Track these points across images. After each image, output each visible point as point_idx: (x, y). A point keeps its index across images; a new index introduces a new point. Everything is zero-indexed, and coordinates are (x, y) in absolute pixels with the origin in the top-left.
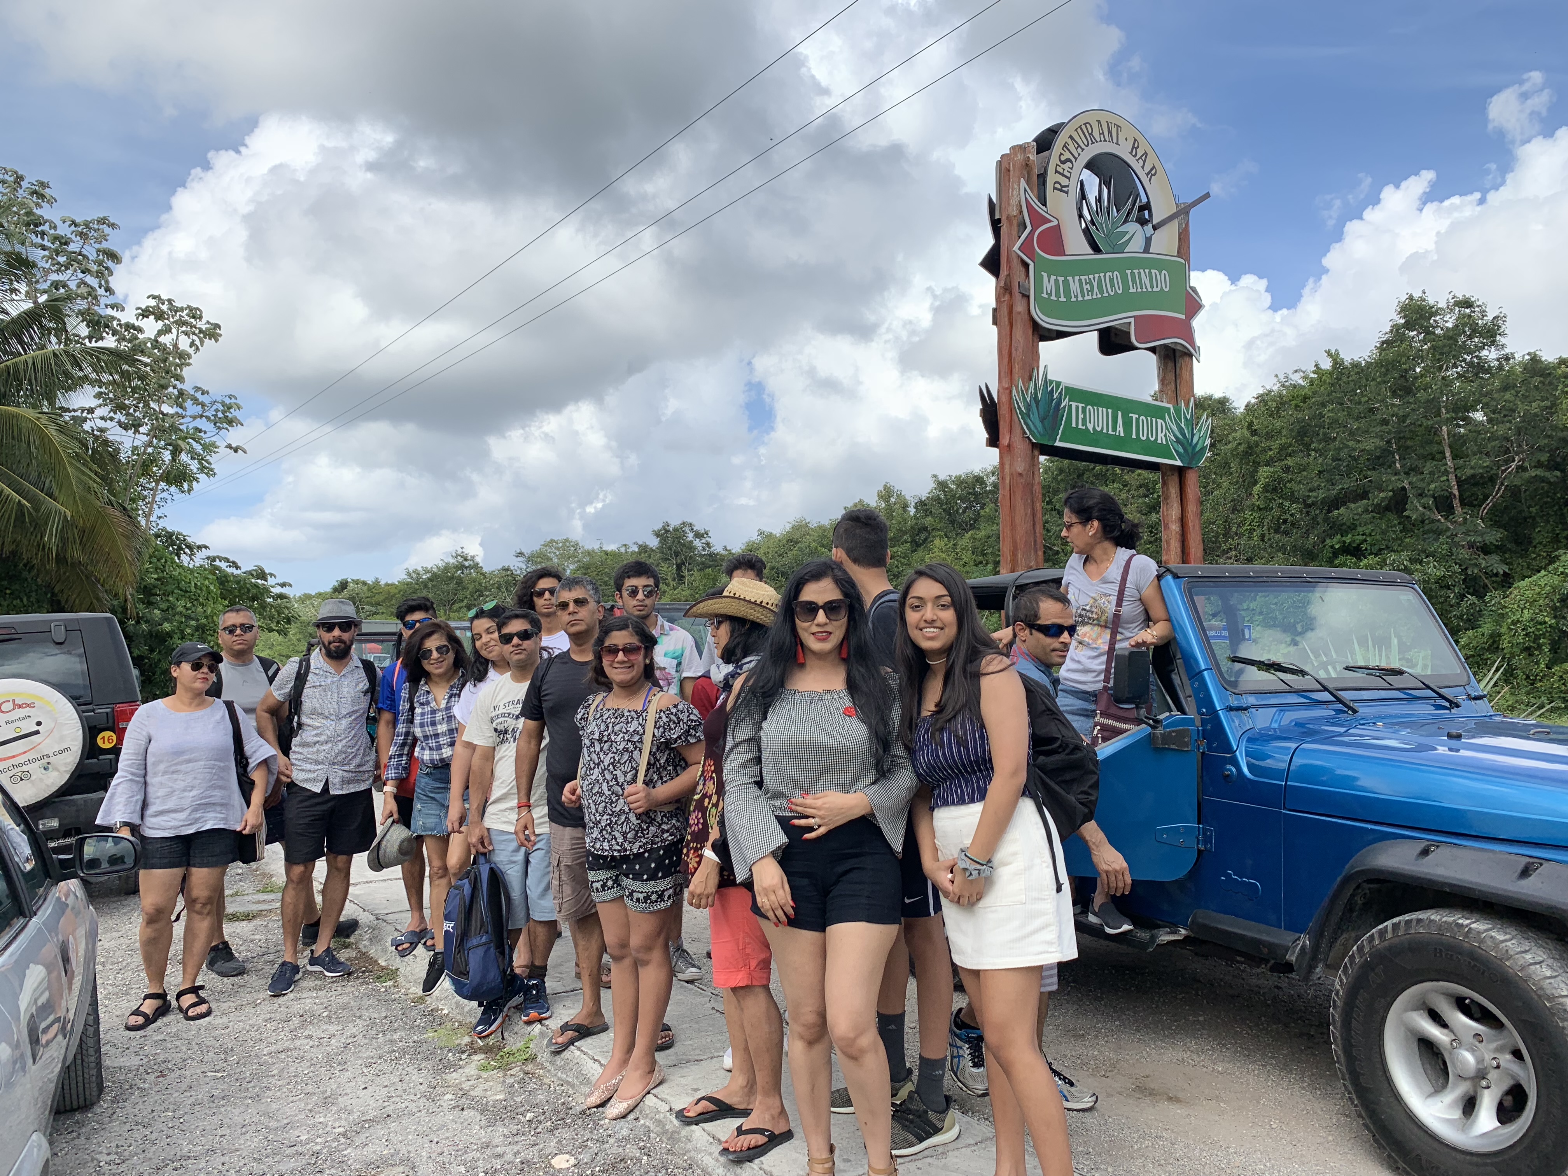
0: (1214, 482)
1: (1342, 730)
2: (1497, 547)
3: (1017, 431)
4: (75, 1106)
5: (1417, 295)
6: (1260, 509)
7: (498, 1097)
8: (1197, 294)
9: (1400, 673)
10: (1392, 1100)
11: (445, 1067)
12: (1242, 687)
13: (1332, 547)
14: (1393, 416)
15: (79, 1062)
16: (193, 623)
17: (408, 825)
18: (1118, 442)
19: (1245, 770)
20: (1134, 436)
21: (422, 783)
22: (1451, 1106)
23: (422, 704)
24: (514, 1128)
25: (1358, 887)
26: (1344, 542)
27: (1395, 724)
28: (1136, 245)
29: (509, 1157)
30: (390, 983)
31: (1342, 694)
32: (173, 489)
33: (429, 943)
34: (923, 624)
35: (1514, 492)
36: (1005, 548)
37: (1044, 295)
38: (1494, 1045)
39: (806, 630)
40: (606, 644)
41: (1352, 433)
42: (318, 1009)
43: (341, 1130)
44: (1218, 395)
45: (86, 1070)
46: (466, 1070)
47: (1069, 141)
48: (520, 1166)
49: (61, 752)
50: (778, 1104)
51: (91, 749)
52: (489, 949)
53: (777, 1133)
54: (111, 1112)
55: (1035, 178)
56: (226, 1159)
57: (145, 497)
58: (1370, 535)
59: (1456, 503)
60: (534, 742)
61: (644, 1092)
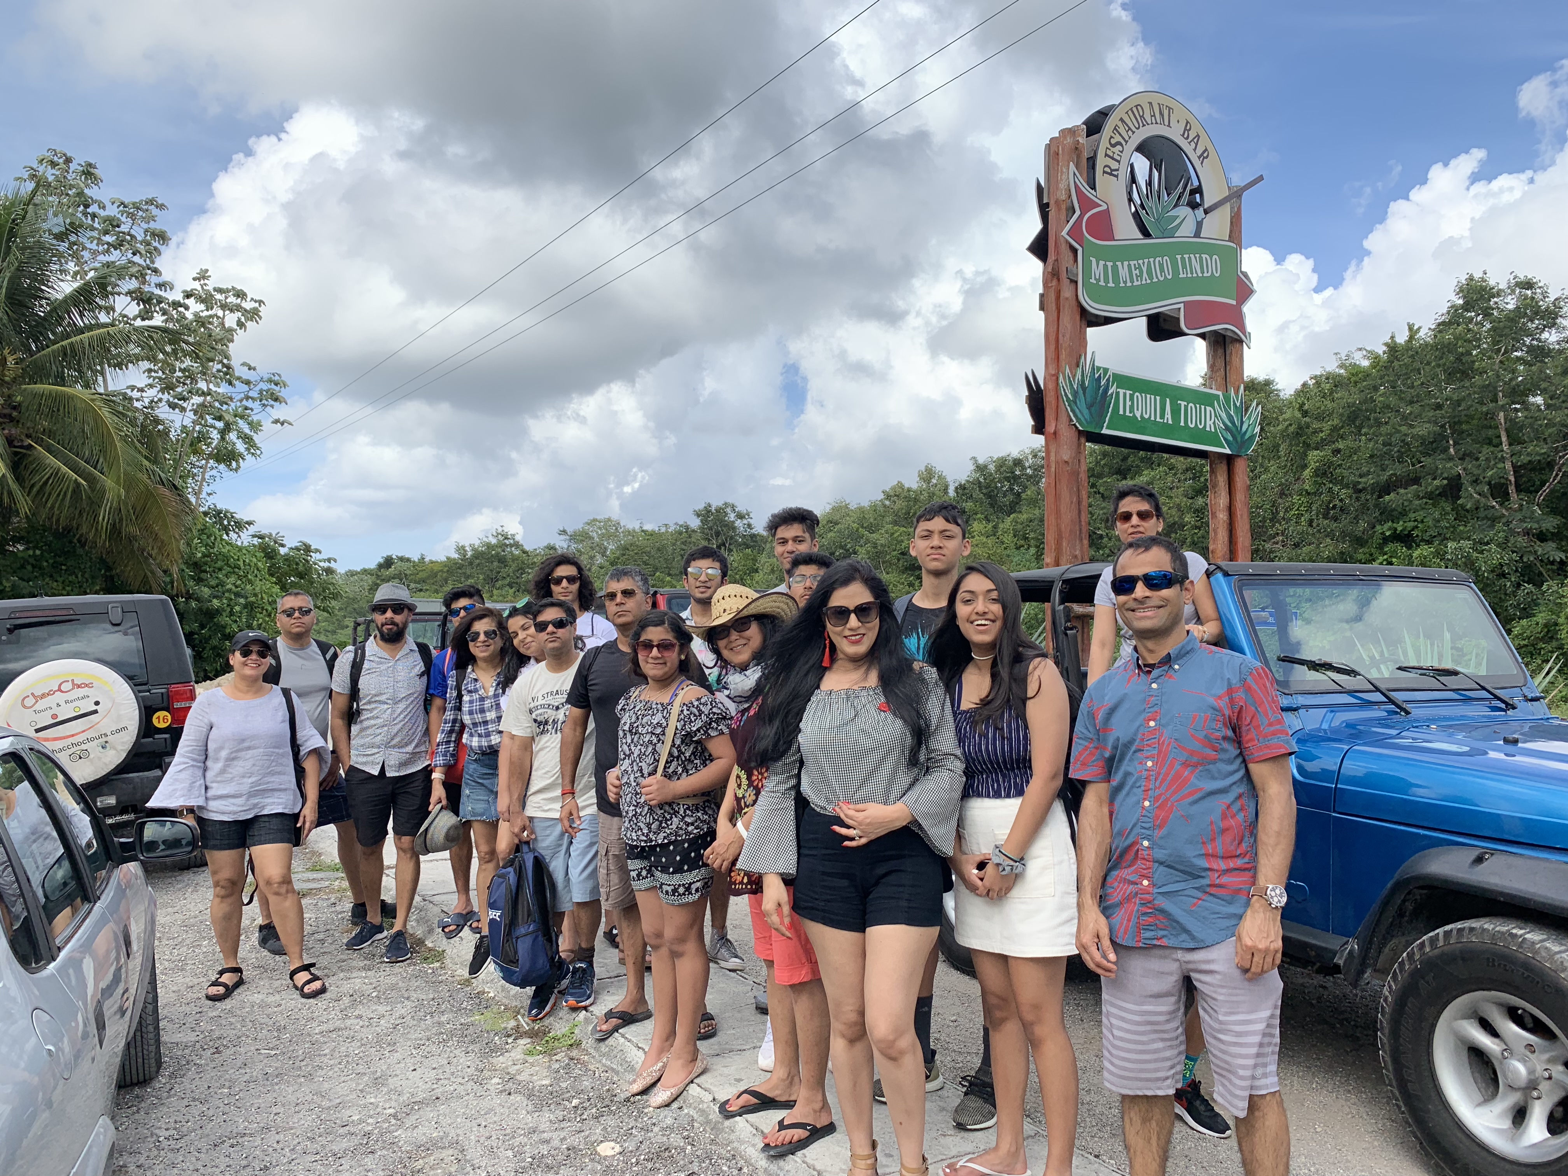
0: (1262, 466)
1: (1394, 732)
2: (1553, 534)
3: (1063, 419)
4: (135, 1080)
5: (1477, 275)
6: (1308, 494)
7: (544, 1082)
8: (1248, 279)
9: (1455, 673)
10: (1440, 1107)
11: (492, 1051)
12: (1294, 688)
13: (1382, 533)
14: (1447, 400)
15: (139, 1038)
16: (242, 601)
17: (456, 812)
18: (1165, 430)
20: (1182, 424)
21: (471, 769)
22: (1501, 1116)
23: (470, 692)
24: (560, 1114)
25: (1409, 893)
26: (1396, 529)
27: (1449, 726)
28: (1187, 230)
29: (556, 1143)
30: (437, 965)
31: (1394, 695)
32: (222, 467)
33: (475, 925)
34: (972, 617)
36: (1050, 538)
37: (1093, 281)
38: (1546, 1056)
39: (837, 633)
40: (642, 639)
41: (1405, 418)
42: (368, 989)
43: (392, 1111)
45: (146, 1047)
46: (512, 1054)
47: (1120, 124)
48: (566, 1153)
49: (119, 731)
50: (820, 1097)
51: (147, 729)
52: (537, 937)
53: (818, 1126)
54: (168, 1086)
55: (1084, 162)
56: (281, 1136)
57: (195, 475)
58: (1422, 522)
59: (1512, 489)
60: (579, 730)
61: (687, 1081)
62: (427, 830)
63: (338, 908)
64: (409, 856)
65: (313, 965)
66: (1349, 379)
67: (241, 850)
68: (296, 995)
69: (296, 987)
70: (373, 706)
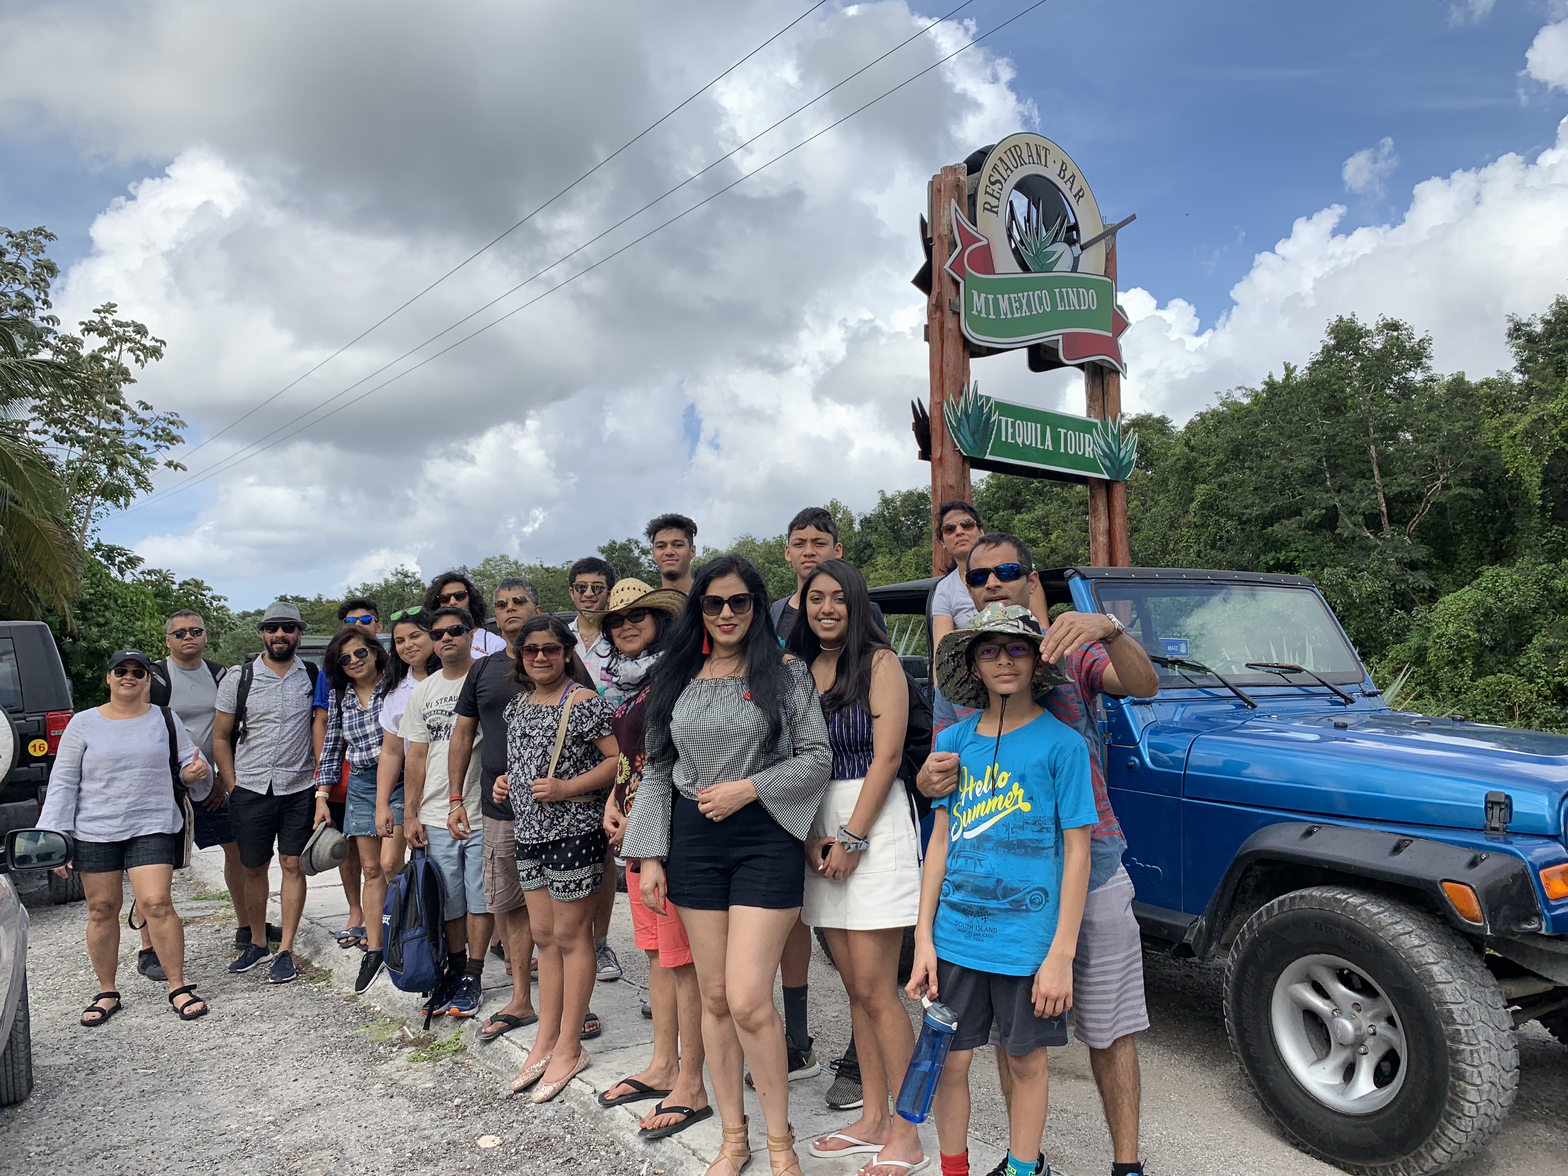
0: (1152, 499)
1: (1240, 722)
2: (1424, 563)
3: (948, 445)
4: (5, 1102)
5: (1346, 317)
6: (1196, 526)
7: (427, 1085)
8: (1124, 312)
9: (1299, 670)
10: (1279, 1068)
11: (376, 1060)
13: (1267, 563)
14: (1323, 435)
15: (9, 1057)
16: (132, 639)
17: (340, 829)
18: (1046, 456)
19: (1147, 760)
20: (1062, 450)
21: (354, 784)
22: (1334, 1072)
23: (348, 708)
24: (442, 1113)
25: (1247, 868)
26: (1279, 559)
27: (1290, 717)
28: (1064, 265)
29: (436, 1138)
30: (324, 983)
31: (1242, 690)
32: (109, 503)
33: (362, 942)
34: (821, 616)
35: (1440, 509)
36: (937, 559)
37: (975, 312)
38: (1369, 1014)
39: (712, 623)
40: (526, 644)
41: (1284, 452)
42: (251, 1009)
43: (271, 1118)
44: (1157, 415)
45: (16, 1066)
46: (397, 1062)
47: (999, 163)
48: (446, 1147)
50: (698, 1081)
51: (21, 757)
52: (422, 942)
53: (695, 1110)
54: (40, 1107)
55: (965, 199)
56: (157, 1147)
57: (80, 511)
58: (1303, 551)
59: (1385, 520)
60: (467, 739)
61: (569, 1076)
62: (312, 847)
63: (222, 935)
64: (295, 875)
65: (194, 987)
66: (1232, 416)
67: (118, 872)
68: (176, 1017)
69: (175, 1010)
70: (261, 724)
